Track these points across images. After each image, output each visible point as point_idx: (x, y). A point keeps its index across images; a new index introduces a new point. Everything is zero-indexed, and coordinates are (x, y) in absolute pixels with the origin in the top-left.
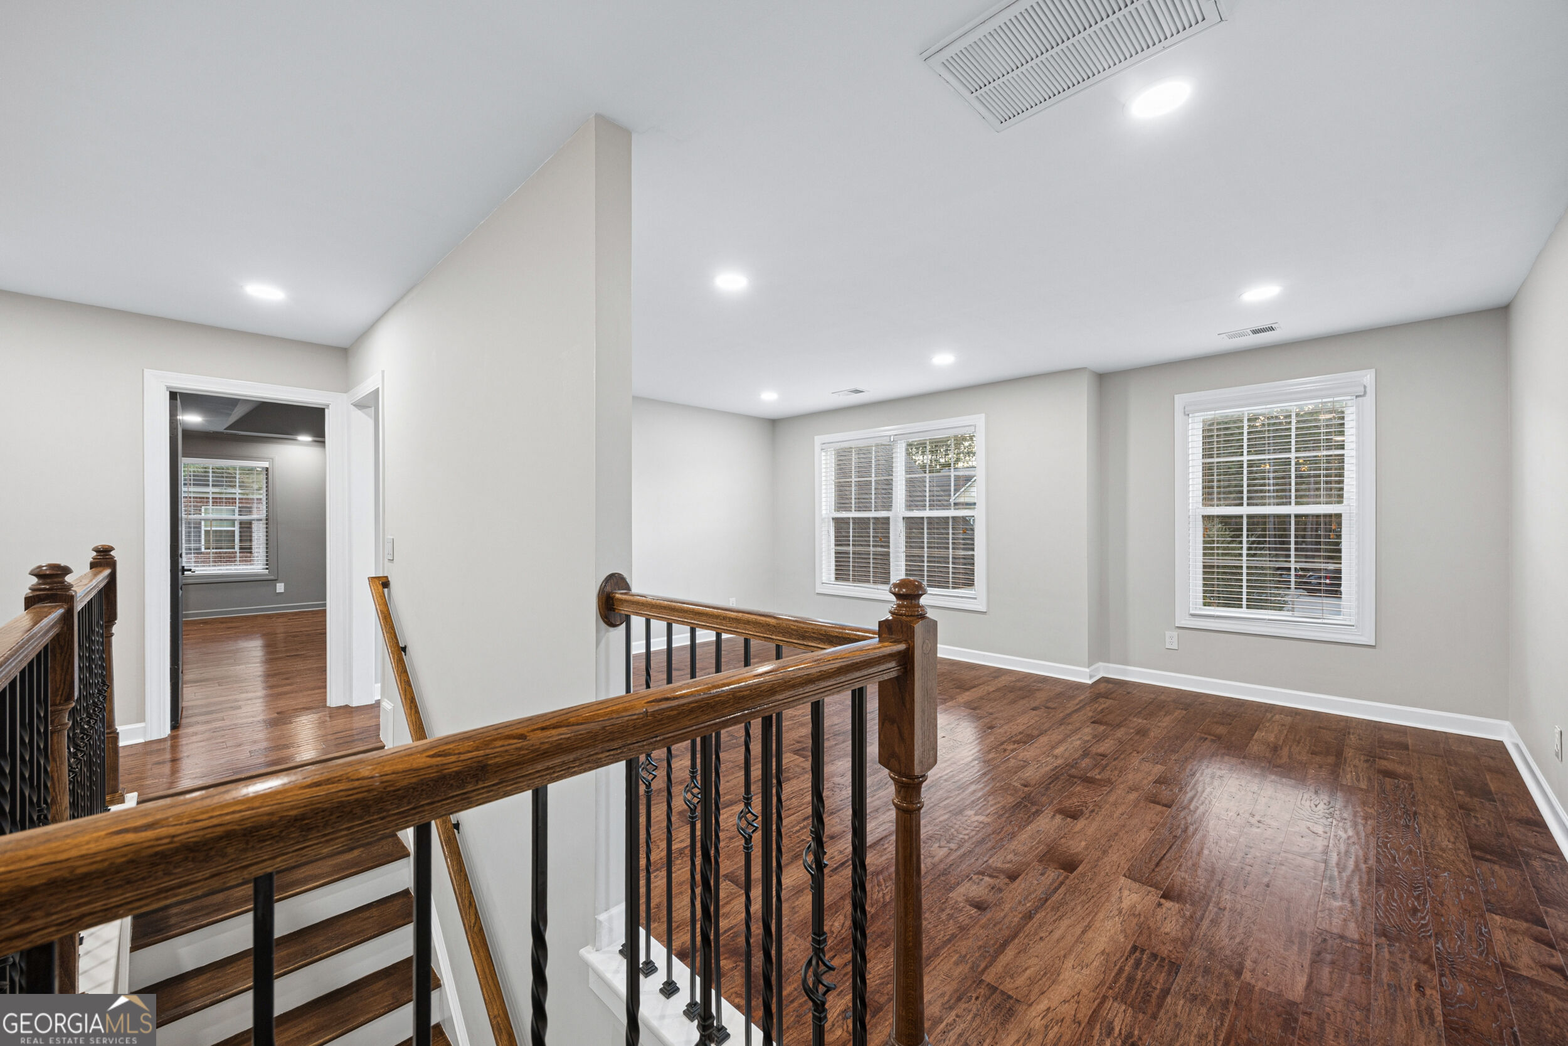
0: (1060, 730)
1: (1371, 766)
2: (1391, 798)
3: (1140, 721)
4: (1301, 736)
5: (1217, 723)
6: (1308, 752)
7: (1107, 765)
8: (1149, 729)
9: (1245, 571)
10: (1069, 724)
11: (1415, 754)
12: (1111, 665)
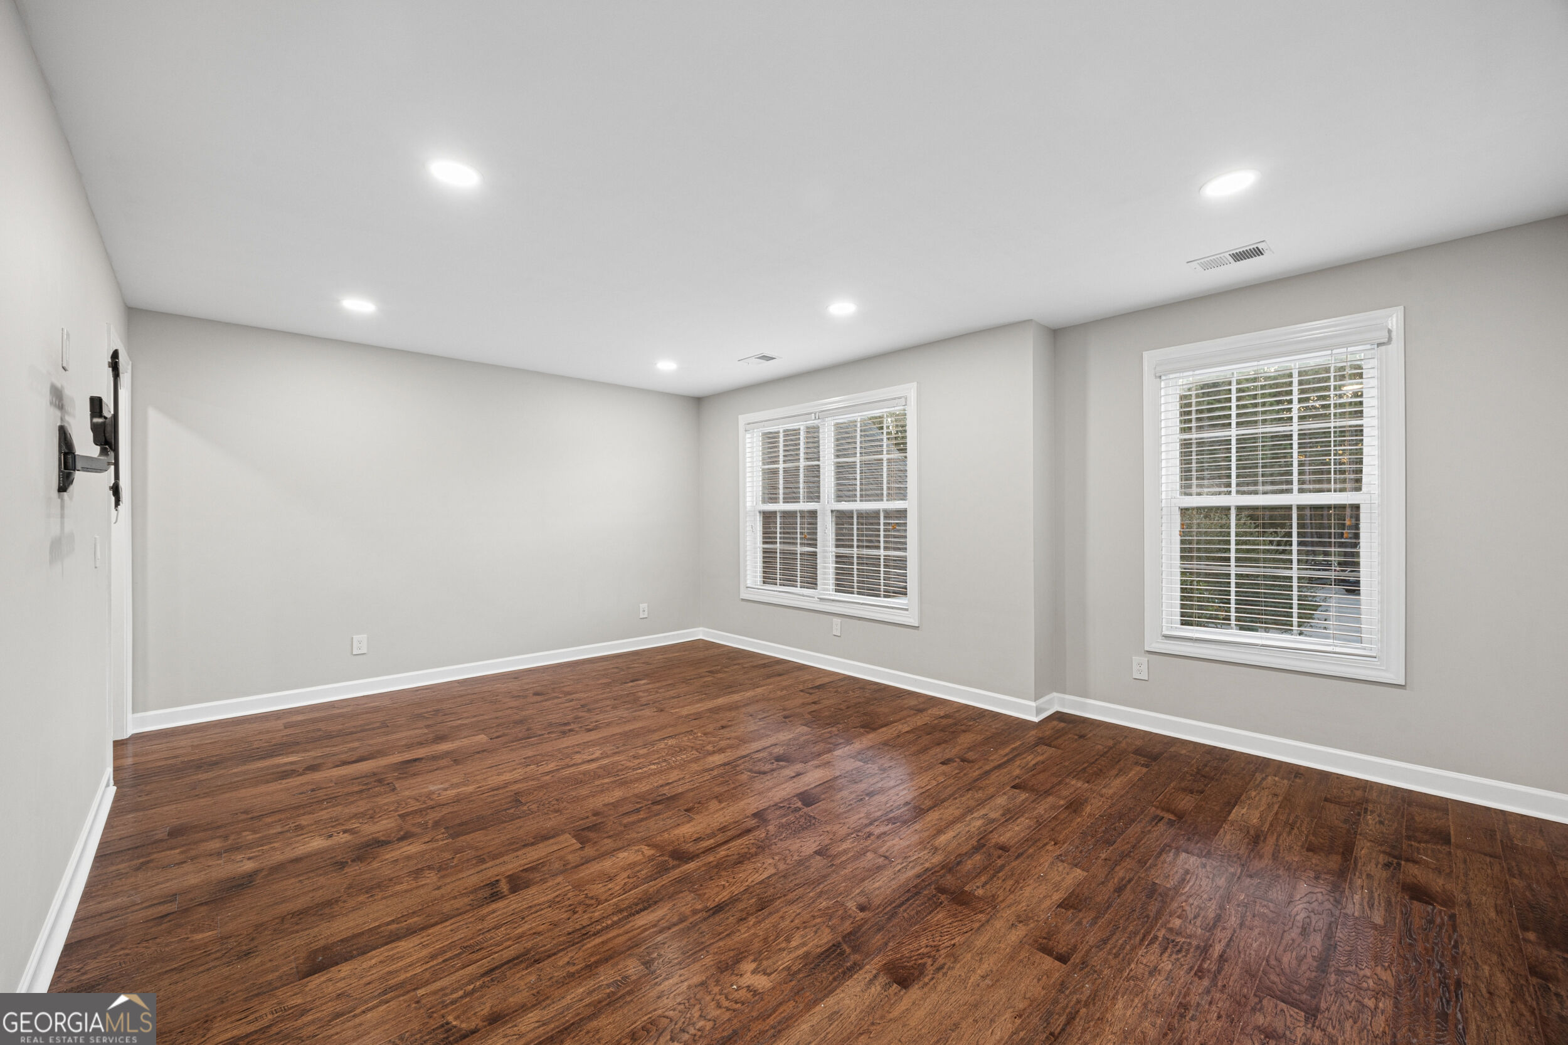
0: (964, 799)
1: (1393, 877)
2: (1419, 948)
3: (1079, 784)
4: (1297, 816)
5: (1184, 790)
6: (1302, 847)
7: (1003, 866)
8: (1086, 801)
9: (1233, 581)
10: (980, 788)
11: (1459, 852)
12: (1067, 697)
